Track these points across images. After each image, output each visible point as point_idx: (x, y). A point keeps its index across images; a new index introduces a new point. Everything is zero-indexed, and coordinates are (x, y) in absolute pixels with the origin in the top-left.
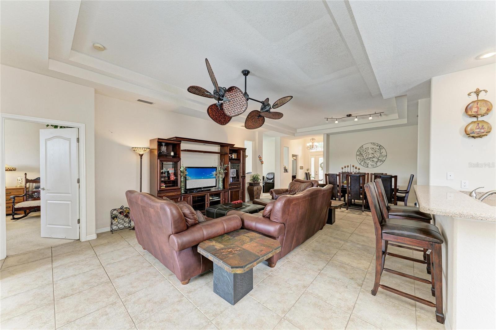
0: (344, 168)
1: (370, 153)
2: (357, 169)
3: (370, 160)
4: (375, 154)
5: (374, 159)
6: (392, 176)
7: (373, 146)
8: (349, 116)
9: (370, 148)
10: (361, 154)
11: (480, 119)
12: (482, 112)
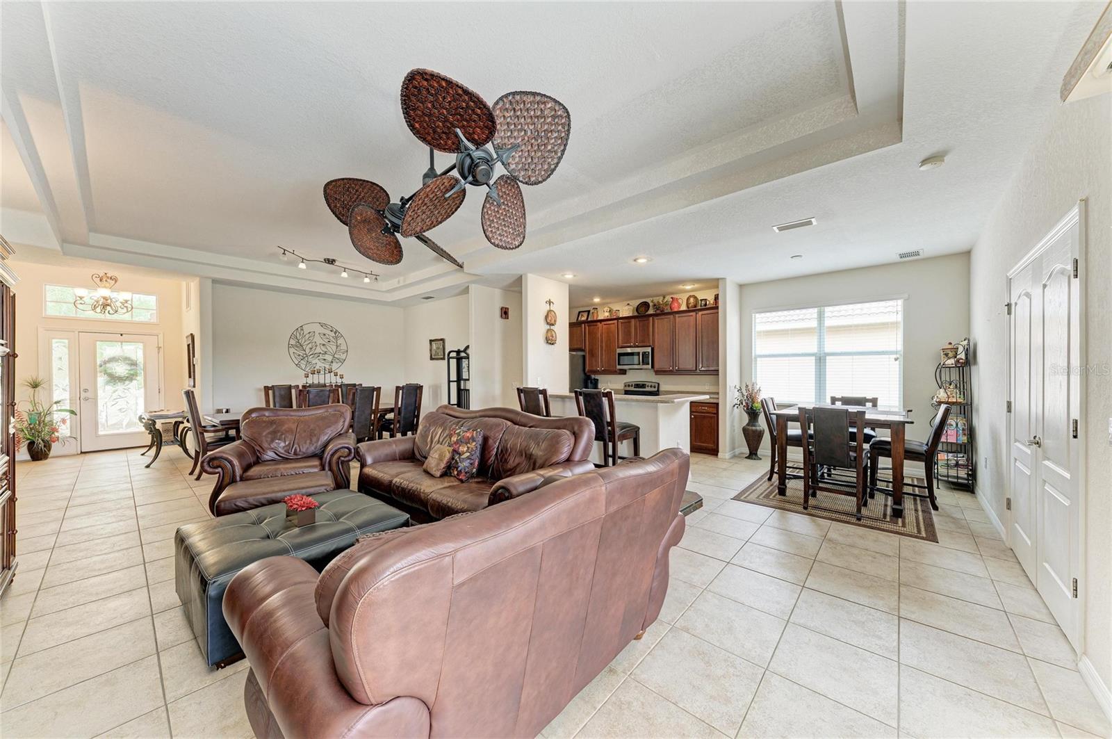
0: (310, 375)
1: (318, 344)
3: (318, 358)
4: (327, 347)
5: (327, 357)
8: (331, 262)
9: (317, 334)
10: (299, 345)
11: (552, 327)
12: (553, 322)
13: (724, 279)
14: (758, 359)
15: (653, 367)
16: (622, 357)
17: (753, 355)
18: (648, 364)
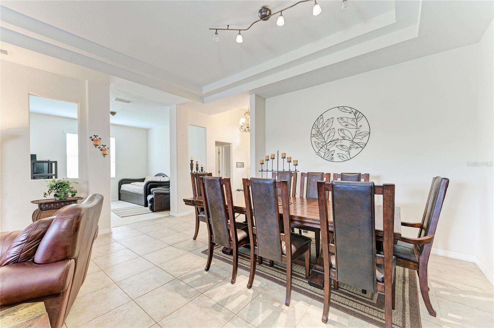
1: (336, 130)
2: (292, 164)
3: (336, 145)
4: (346, 132)
5: (344, 142)
6: (376, 187)
7: (342, 115)
8: (265, 12)
9: (335, 119)
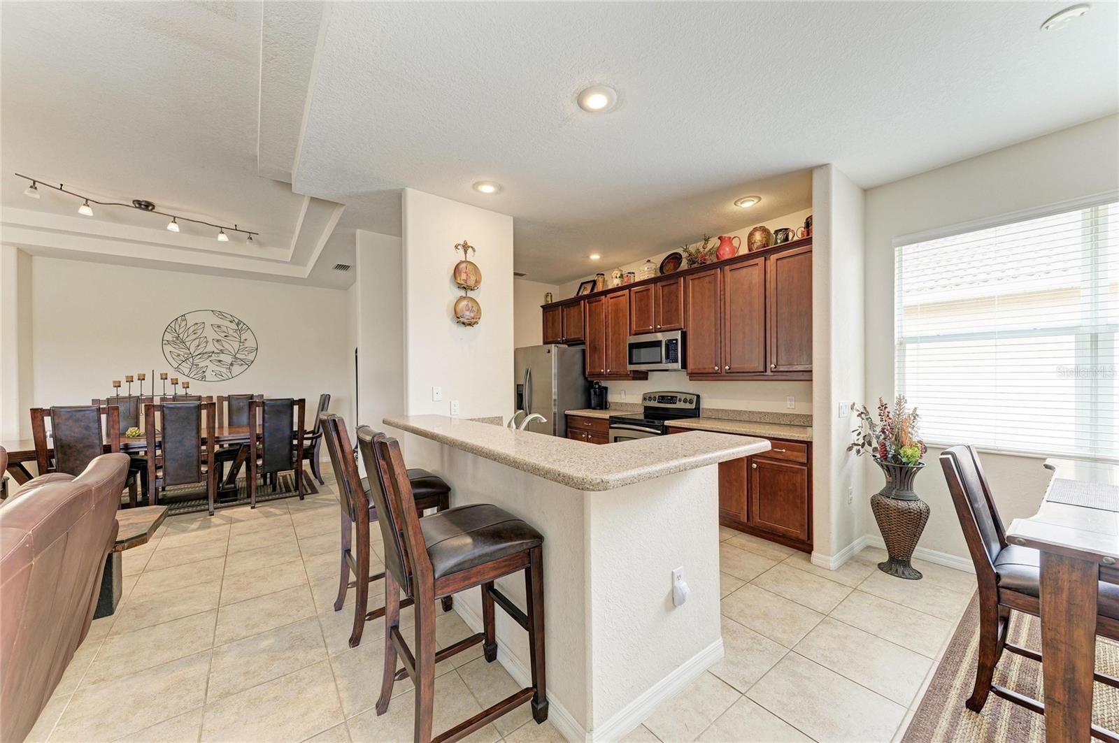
1: (210, 339)
2: (179, 386)
3: (210, 359)
4: (224, 343)
5: (222, 357)
6: (294, 401)
7: (220, 322)
9: (208, 326)
10: (179, 340)
11: (470, 294)
12: (471, 282)
13: (824, 167)
14: (908, 346)
15: (684, 366)
16: (635, 351)
17: (896, 336)
18: (677, 362)
